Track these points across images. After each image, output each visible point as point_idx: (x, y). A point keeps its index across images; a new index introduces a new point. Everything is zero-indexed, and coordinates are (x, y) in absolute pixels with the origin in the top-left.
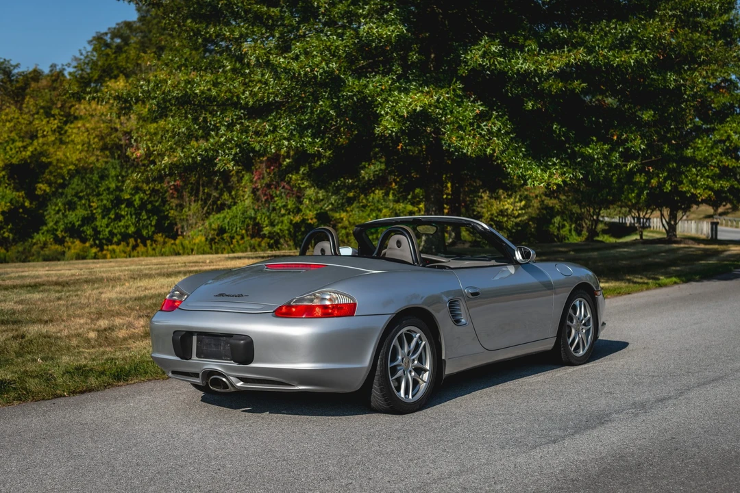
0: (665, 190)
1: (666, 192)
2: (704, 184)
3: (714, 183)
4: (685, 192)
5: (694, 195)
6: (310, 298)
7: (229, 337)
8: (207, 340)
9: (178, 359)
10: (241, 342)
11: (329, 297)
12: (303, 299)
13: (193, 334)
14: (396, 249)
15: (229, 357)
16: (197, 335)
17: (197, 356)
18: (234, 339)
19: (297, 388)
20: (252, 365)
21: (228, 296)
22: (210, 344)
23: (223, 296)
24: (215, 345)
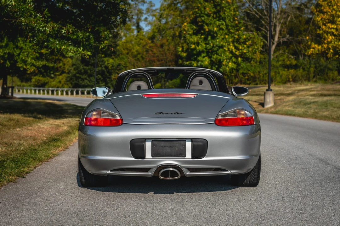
0: (6, 66)
1: (7, 67)
2: (31, 63)
3: (36, 63)
4: (19, 68)
5: (25, 70)
6: (233, 113)
7: (183, 140)
8: (163, 144)
9: (133, 159)
10: (201, 143)
11: (243, 112)
12: (227, 114)
13: (147, 140)
14: (199, 86)
15: (185, 155)
16: (152, 141)
17: (152, 156)
18: (195, 142)
19: (229, 172)
20: (204, 159)
21: (167, 113)
22: (165, 147)
23: (162, 114)
24: (171, 147)
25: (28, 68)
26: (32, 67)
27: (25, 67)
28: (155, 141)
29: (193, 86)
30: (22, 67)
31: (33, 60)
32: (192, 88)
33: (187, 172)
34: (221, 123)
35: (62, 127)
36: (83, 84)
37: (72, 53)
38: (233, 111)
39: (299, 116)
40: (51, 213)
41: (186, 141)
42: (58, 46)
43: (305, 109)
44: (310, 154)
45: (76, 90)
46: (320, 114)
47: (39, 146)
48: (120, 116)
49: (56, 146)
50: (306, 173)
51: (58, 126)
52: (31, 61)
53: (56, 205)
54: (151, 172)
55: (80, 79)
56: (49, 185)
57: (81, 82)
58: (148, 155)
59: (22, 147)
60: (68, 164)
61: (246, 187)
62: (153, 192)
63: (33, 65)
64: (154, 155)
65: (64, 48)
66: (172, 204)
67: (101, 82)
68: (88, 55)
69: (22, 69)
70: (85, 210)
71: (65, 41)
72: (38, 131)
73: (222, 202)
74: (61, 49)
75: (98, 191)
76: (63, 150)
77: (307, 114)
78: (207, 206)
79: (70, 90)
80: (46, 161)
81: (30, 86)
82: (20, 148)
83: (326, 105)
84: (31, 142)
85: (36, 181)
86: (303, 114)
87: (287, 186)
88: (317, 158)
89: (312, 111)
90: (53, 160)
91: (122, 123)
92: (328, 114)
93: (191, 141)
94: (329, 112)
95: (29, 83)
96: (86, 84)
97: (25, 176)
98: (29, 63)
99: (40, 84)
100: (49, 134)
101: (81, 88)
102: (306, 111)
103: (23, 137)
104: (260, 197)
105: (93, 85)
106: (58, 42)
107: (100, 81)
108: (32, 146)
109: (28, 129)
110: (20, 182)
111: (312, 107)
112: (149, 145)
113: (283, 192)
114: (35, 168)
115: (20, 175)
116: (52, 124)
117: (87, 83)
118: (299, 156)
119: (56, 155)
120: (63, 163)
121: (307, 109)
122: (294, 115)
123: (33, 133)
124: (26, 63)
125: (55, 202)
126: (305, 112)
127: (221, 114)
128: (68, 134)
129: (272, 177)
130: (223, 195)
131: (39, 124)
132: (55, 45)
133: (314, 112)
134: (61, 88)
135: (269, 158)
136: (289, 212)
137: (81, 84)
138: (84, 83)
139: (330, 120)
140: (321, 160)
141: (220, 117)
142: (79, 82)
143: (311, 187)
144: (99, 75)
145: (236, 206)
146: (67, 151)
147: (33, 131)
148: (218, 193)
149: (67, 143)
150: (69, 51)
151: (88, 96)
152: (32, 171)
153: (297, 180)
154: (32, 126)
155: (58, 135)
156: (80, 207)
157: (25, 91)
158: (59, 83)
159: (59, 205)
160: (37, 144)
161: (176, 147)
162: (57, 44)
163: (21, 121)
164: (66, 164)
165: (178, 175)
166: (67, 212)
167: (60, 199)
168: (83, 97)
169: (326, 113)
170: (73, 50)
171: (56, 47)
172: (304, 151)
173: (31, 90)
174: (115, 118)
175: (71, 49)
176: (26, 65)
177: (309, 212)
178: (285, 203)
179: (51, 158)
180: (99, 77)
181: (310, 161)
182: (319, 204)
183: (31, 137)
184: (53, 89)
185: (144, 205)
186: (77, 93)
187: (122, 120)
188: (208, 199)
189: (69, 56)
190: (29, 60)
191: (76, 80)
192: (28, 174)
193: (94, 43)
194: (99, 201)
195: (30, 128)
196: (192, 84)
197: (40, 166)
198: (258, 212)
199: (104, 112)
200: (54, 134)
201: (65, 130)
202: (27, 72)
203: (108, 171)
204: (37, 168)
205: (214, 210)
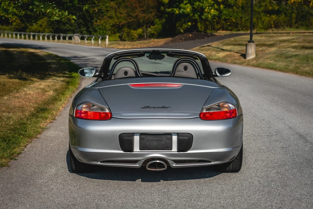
6: (217, 107)
7: (169, 135)
8: (149, 138)
9: (122, 152)
10: (186, 138)
11: (226, 105)
12: (211, 108)
13: (135, 134)
14: (183, 72)
15: (170, 148)
16: (140, 135)
17: (140, 149)
18: (180, 136)
19: (213, 163)
20: (189, 152)
21: (154, 108)
22: (152, 140)
23: (150, 108)
24: (157, 141)
25: (10, 17)
26: (14, 16)
27: (6, 16)
28: (143, 135)
29: (179, 71)
30: (3, 16)
31: (15, 9)
32: (177, 74)
33: (173, 164)
34: (205, 117)
35: (48, 92)
36: (64, 28)
37: (57, 17)
38: (217, 105)
39: (281, 70)
40: (46, 206)
41: (172, 135)
42: (43, 10)
43: (287, 63)
44: (290, 128)
45: (57, 36)
46: (301, 69)
47: (28, 119)
48: (109, 109)
49: (44, 118)
50: (285, 154)
51: (44, 91)
52: (12, 10)
53: (50, 196)
54: (139, 164)
55: (61, 24)
56: (41, 170)
57: (62, 26)
58: (136, 149)
59: (12, 122)
60: (57, 141)
61: (229, 173)
62: (140, 180)
63: (15, 14)
64: (141, 148)
65: (49, 12)
66: (159, 195)
67: (82, 27)
68: (73, 19)
69: (4, 18)
70: (78, 203)
71: (50, 3)
72: (25, 98)
73: (206, 193)
74: (46, 12)
75: (88, 178)
76: (50, 122)
77: (288, 69)
78: (192, 198)
79: (52, 35)
80: (35, 138)
81: (11, 29)
82: (10, 122)
83: (307, 60)
84: (19, 114)
85: (28, 164)
86: (284, 69)
87: (267, 171)
88: (297, 133)
89: (293, 65)
90: (42, 135)
91: (111, 117)
92: (309, 70)
93: (177, 135)
94: (310, 67)
95: (10, 27)
96: (68, 29)
97: (17, 158)
98: (11, 12)
99: (20, 27)
100: (37, 103)
101: (63, 33)
102: (287, 65)
103: (11, 109)
104: (242, 186)
105: (75, 29)
106: (42, 6)
107: (81, 25)
108: (21, 119)
109: (15, 97)
110: (13, 166)
111: (293, 61)
112: (137, 139)
113: (264, 179)
114: (25, 147)
115: (13, 157)
116: (37, 89)
117: (68, 27)
118: (280, 130)
119: (44, 128)
120: (52, 140)
121: (289, 63)
122: (275, 69)
123: (20, 102)
124: (8, 12)
125: (48, 192)
126: (286, 67)
127: (205, 108)
128: (55, 100)
129: (254, 159)
130: (207, 184)
131: (25, 89)
132: (40, 8)
133: (295, 66)
134: (42, 32)
135: (250, 132)
136: (269, 206)
137: (62, 28)
138: (66, 27)
139: (310, 76)
140: (301, 136)
141: (204, 111)
142: (60, 26)
143: (290, 173)
144: (80, 20)
145: (219, 198)
146: (54, 124)
147: (20, 100)
148: (202, 180)
149: (54, 112)
150: (54, 15)
151: (70, 41)
152: (23, 151)
153: (277, 163)
154: (19, 92)
155: (45, 103)
156: (72, 200)
157: (6, 35)
158: (40, 27)
159: (53, 196)
160: (25, 116)
161: (162, 140)
162: (42, 8)
163: (7, 85)
164: (55, 141)
165: (164, 167)
166: (60, 205)
167: (52, 189)
168: (64, 43)
169: (307, 69)
170: (58, 14)
171: (42, 11)
172: (284, 123)
173: (12, 34)
174: (104, 112)
175: (56, 13)
176: (8, 14)
177: (288, 206)
178: (266, 195)
179: (40, 133)
180: (80, 21)
181: (290, 137)
182: (297, 196)
183: (19, 107)
184: (34, 34)
185: (132, 196)
186: (59, 38)
187: (111, 113)
188: (192, 189)
189: (54, 20)
190: (11, 9)
191: (57, 25)
192: (20, 155)
193: (78, 4)
194: (90, 191)
195: (17, 95)
196: (177, 70)
197: (30, 144)
198: (241, 205)
199: (93, 106)
200: (41, 103)
201: (51, 96)
202: (9, 21)
203: (98, 162)
204: (27, 147)
205: (199, 203)
